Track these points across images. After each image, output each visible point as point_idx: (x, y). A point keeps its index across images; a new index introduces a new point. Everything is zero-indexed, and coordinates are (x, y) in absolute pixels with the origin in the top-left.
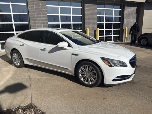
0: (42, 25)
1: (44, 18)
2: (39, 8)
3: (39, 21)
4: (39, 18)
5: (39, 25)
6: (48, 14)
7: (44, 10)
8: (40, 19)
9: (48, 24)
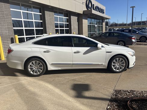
0: (6, 31)
1: (9, 22)
2: (2, 12)
3: (4, 26)
4: (3, 22)
5: (4, 31)
6: (13, 19)
7: (7, 14)
8: (4, 24)
9: (14, 29)
